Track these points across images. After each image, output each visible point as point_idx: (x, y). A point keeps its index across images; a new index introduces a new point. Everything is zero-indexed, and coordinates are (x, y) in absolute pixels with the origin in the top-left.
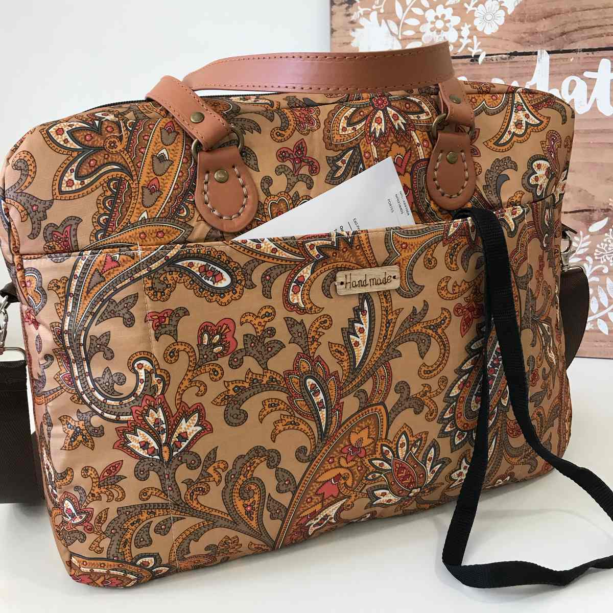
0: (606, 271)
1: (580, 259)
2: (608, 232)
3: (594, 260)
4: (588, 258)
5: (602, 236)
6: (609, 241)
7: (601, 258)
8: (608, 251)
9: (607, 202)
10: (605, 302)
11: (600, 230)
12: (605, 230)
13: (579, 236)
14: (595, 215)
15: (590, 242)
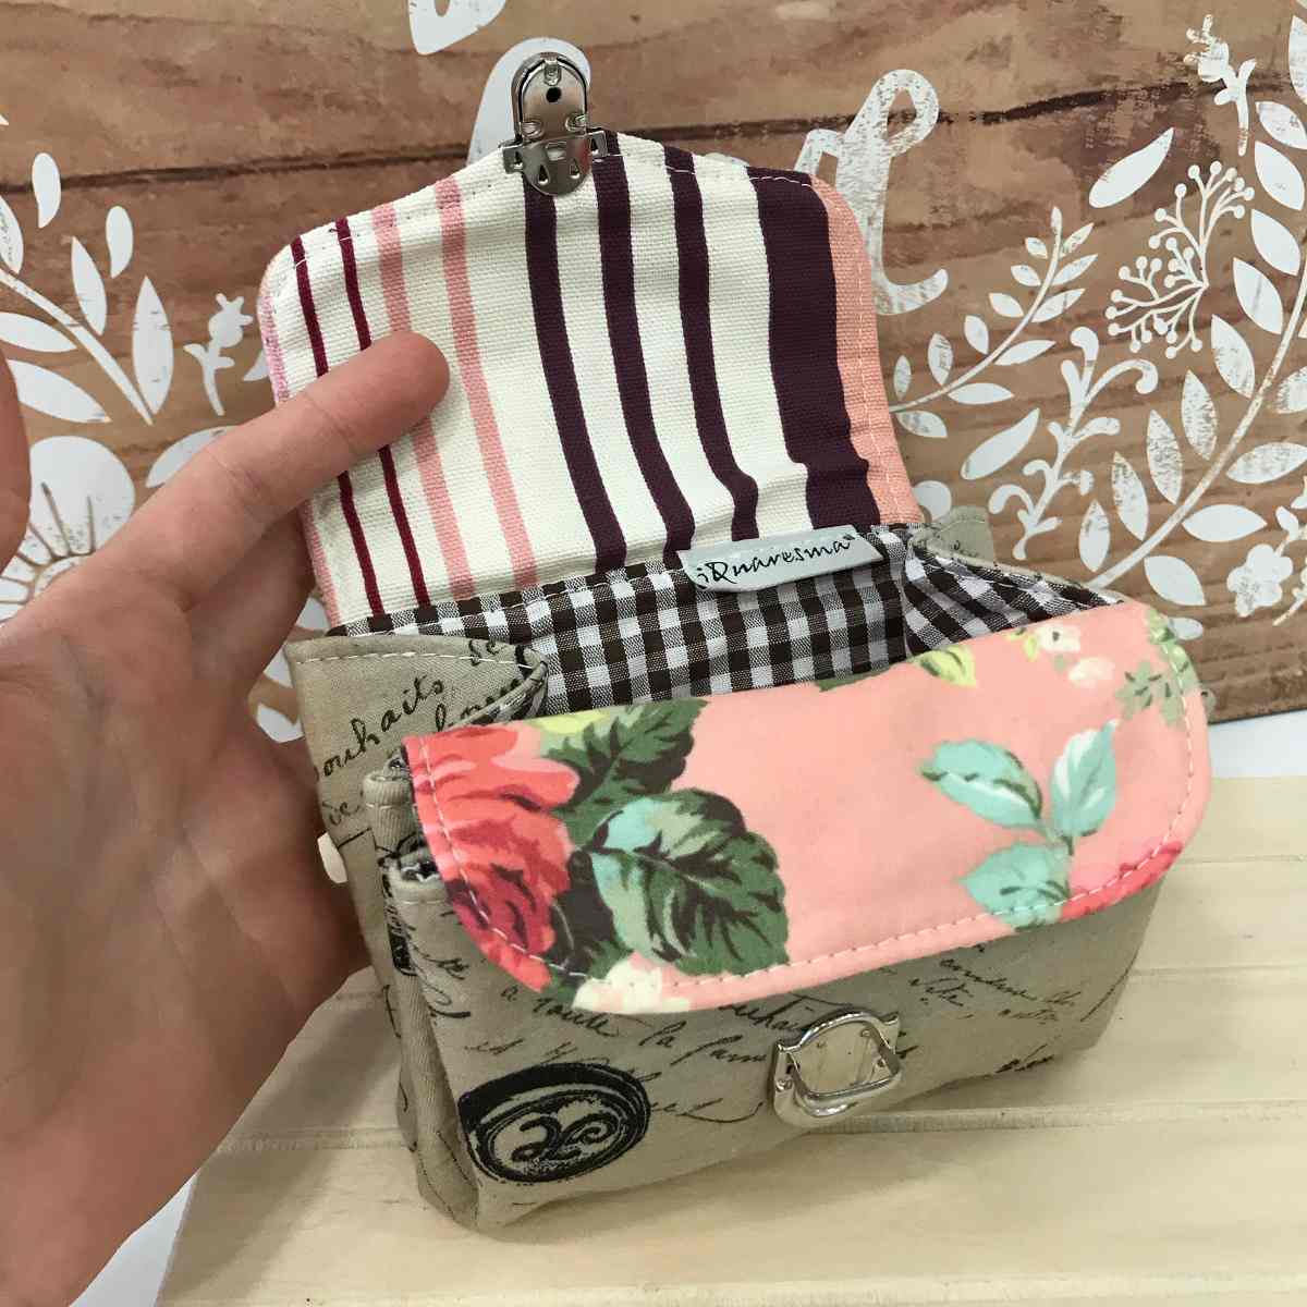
0: (1147, 385)
1: (1045, 345)
2: (1168, 202)
3: (1104, 340)
4: (1084, 338)
5: (1142, 220)
6: (1172, 245)
7: (1132, 328)
8: (1163, 291)
9: (1176, 48)
10: (1135, 515)
11: (1136, 195)
12: (1156, 192)
13: (1046, 235)
14: (1122, 120)
15: (1090, 259)
